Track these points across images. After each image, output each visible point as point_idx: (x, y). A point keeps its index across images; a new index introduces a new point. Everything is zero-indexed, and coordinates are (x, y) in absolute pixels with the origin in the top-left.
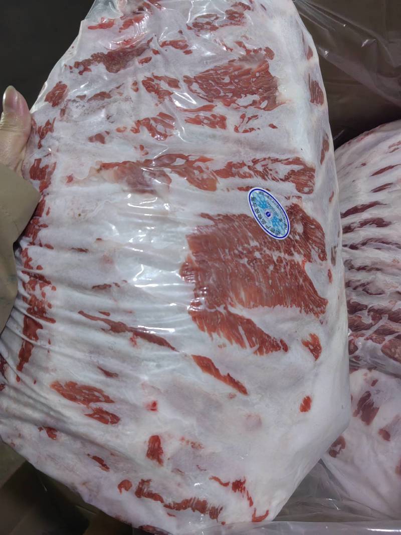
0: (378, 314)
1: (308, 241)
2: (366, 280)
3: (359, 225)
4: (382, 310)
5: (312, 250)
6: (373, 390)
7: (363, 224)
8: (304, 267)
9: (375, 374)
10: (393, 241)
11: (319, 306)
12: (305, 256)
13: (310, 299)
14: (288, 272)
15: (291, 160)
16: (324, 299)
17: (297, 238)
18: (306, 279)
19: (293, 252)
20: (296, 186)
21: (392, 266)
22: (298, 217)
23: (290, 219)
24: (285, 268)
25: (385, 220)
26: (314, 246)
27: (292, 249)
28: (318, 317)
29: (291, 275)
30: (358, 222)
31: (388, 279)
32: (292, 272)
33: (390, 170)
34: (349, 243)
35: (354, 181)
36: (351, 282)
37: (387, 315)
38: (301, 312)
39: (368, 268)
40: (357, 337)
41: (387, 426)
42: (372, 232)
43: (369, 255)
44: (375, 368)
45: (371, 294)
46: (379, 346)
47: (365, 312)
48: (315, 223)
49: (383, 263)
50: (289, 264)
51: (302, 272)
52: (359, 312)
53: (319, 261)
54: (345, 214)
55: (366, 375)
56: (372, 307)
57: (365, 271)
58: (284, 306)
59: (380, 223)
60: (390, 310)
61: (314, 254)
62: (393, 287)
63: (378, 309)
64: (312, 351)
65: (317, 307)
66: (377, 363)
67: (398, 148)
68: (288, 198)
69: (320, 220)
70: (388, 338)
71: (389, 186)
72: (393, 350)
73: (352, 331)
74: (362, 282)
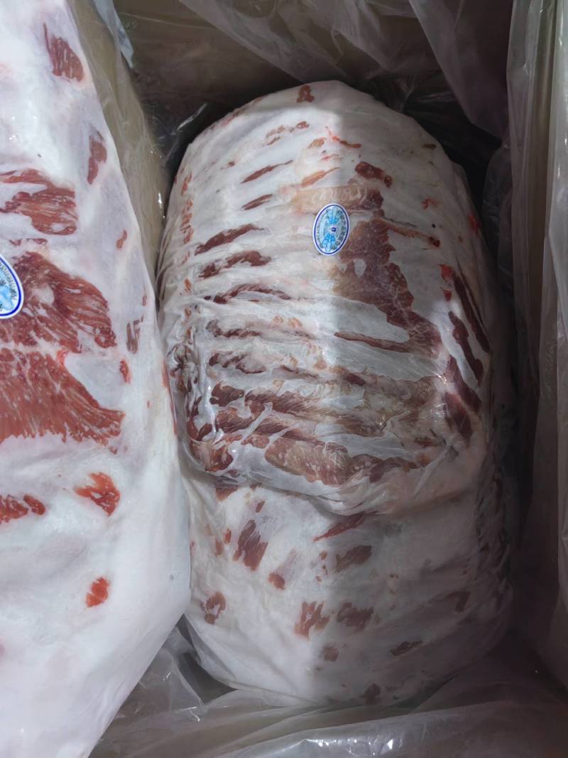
0: (258, 402)
1: (66, 317)
2: (240, 350)
3: (227, 264)
4: (264, 396)
5: (79, 331)
6: (258, 517)
7: (232, 261)
8: (62, 364)
9: (260, 493)
10: (274, 287)
11: (103, 424)
12: (62, 342)
13: (84, 417)
14: (27, 375)
15: (18, 174)
16: (115, 412)
17: (42, 312)
18: (69, 382)
19: (36, 338)
20: (33, 221)
21: (275, 327)
22: (41, 276)
23: (22, 280)
24: (19, 369)
25: (262, 255)
26: (82, 324)
27: (33, 334)
28: (105, 443)
29: (36, 379)
30: (224, 258)
31: (270, 348)
32: (36, 375)
33: (268, 174)
34: (214, 293)
35: (218, 191)
36: (220, 356)
37: (271, 403)
38: (64, 440)
39: (241, 333)
40: (232, 442)
41: (279, 568)
42: (244, 274)
43: (240, 312)
44: (260, 485)
45: (248, 373)
46: (262, 452)
47: (242, 401)
48: (81, 285)
49: (261, 323)
50: (28, 361)
51: (59, 372)
52: (234, 402)
53: (96, 348)
54: (206, 245)
55: (248, 495)
56: (251, 392)
57: (237, 337)
58: (25, 437)
59: (255, 259)
60: (274, 395)
61: (85, 337)
62: (277, 359)
63: (259, 396)
64: (98, 502)
65: (100, 427)
66: (259, 477)
67: (279, 138)
68: (17, 243)
69: (93, 278)
70: (273, 438)
71: (267, 200)
72: (280, 456)
73: (225, 432)
74: (235, 355)
